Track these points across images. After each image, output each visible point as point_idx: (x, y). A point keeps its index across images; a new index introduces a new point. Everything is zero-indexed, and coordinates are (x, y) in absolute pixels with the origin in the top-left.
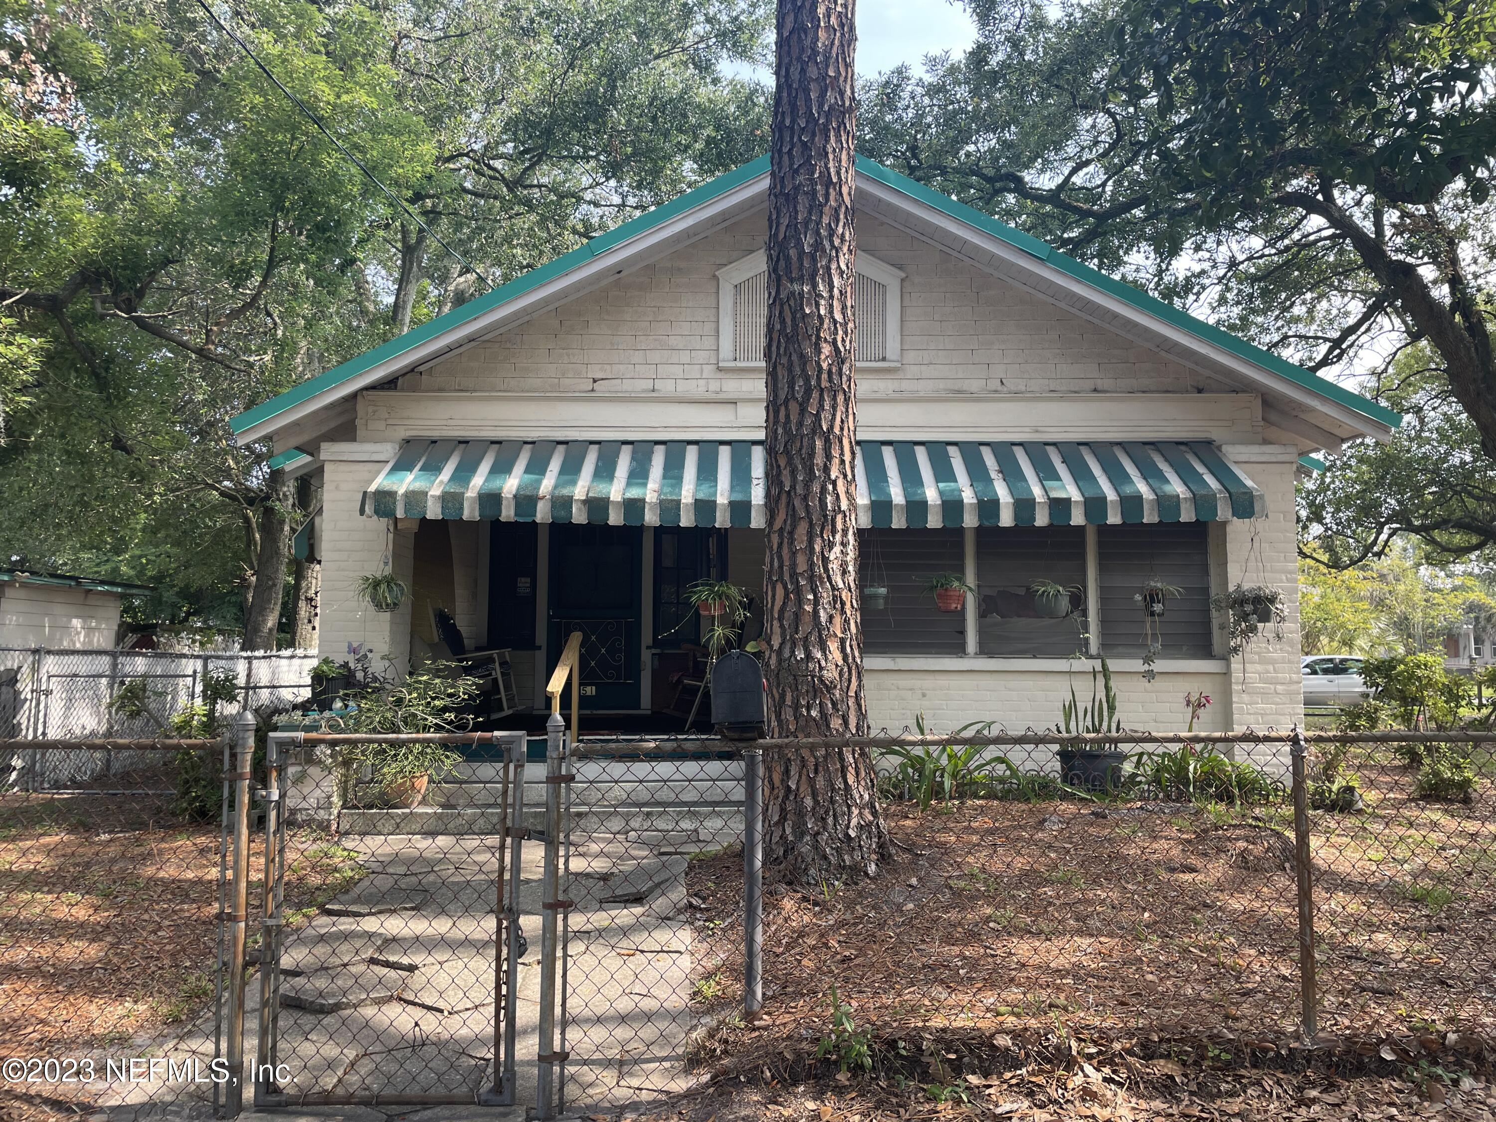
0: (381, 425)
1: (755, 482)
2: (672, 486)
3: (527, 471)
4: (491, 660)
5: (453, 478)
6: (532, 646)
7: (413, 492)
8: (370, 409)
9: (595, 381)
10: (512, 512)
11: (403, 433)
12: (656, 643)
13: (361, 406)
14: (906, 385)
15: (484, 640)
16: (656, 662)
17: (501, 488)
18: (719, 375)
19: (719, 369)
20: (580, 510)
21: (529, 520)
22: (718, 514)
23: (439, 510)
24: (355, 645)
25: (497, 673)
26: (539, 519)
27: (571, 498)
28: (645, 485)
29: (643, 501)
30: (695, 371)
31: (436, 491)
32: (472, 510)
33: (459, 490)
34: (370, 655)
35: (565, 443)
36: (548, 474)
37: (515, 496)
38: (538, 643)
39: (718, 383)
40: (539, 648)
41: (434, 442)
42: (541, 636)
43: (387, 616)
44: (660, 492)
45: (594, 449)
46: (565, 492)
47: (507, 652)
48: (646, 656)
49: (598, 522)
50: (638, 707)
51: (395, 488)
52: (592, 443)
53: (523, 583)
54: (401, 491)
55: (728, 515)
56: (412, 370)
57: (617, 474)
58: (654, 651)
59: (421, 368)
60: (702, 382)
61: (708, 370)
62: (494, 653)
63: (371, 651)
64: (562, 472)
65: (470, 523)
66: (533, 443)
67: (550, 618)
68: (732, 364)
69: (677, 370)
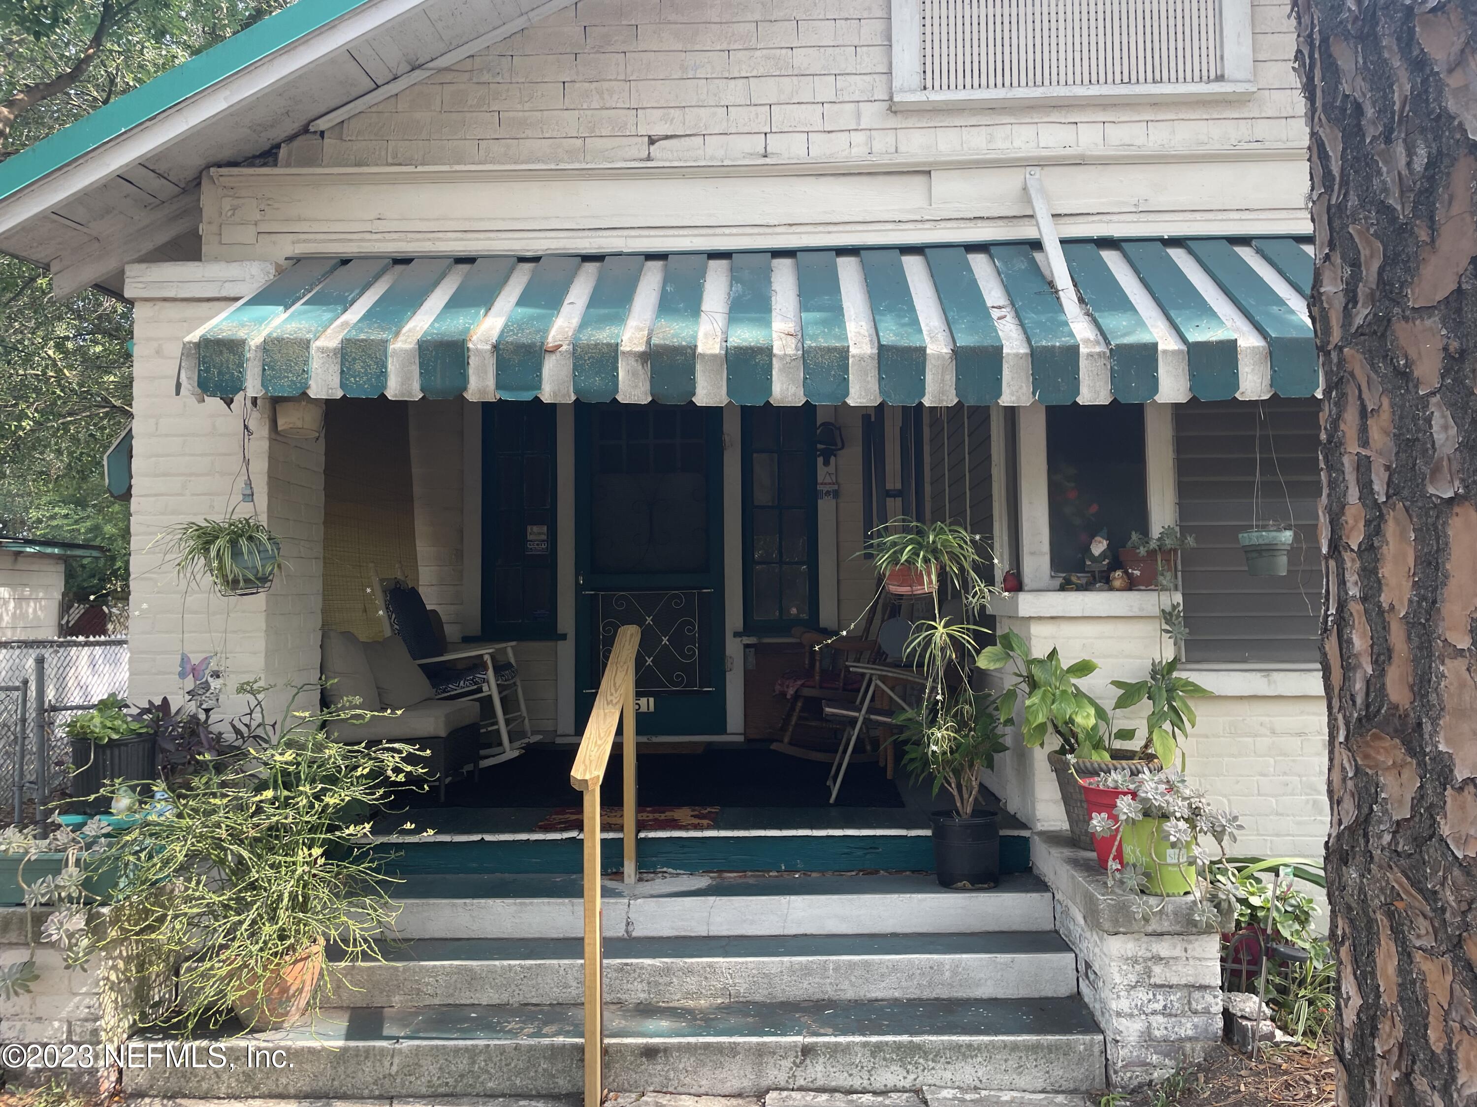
0: (247, 234)
1: (995, 313)
2: (824, 322)
3: (521, 302)
4: (478, 665)
5: (369, 316)
6: (551, 633)
7: (279, 340)
8: (227, 204)
9: (652, 141)
10: (491, 382)
11: (289, 248)
12: (749, 628)
13: (208, 199)
14: (1262, 129)
15: (475, 627)
16: (752, 659)
17: (467, 331)
18: (893, 122)
19: (893, 108)
20: (635, 374)
21: (527, 396)
22: (929, 377)
23: (336, 380)
24: (195, 659)
25: (491, 687)
26: (547, 395)
27: (614, 349)
28: (768, 324)
29: (768, 351)
30: (844, 116)
31: (331, 339)
32: (406, 379)
33: (376, 335)
34: (215, 684)
35: (598, 258)
36: (566, 308)
37: (496, 347)
38: (561, 629)
39: (890, 138)
40: (564, 637)
41: (345, 262)
42: (566, 620)
43: (259, 601)
44: (801, 334)
45: (654, 270)
46: (603, 335)
47: (510, 650)
48: (734, 648)
49: (674, 399)
50: (723, 730)
51: (241, 334)
52: (651, 257)
53: (536, 533)
54: (255, 340)
55: (950, 378)
56: (305, 130)
57: (706, 306)
58: (747, 640)
59: (322, 124)
60: (858, 138)
61: (871, 114)
62: (486, 652)
63: (216, 675)
64: (594, 302)
65: (402, 406)
66: (536, 259)
67: (578, 588)
68: (920, 97)
69: (811, 116)
